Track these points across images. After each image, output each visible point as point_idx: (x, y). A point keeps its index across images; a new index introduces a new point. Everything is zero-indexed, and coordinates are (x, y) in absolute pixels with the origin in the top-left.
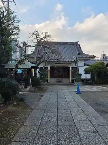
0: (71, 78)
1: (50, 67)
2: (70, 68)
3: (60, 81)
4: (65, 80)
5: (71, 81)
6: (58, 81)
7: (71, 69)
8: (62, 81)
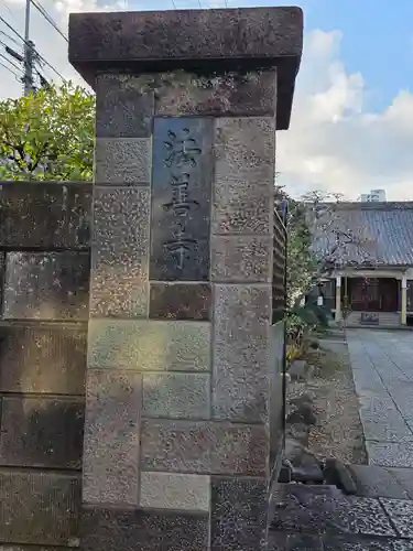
0: (404, 312)
1: (343, 279)
2: (400, 281)
3: (370, 320)
4: (385, 318)
5: (404, 321)
6: (365, 318)
7: (404, 285)
8: (377, 320)
